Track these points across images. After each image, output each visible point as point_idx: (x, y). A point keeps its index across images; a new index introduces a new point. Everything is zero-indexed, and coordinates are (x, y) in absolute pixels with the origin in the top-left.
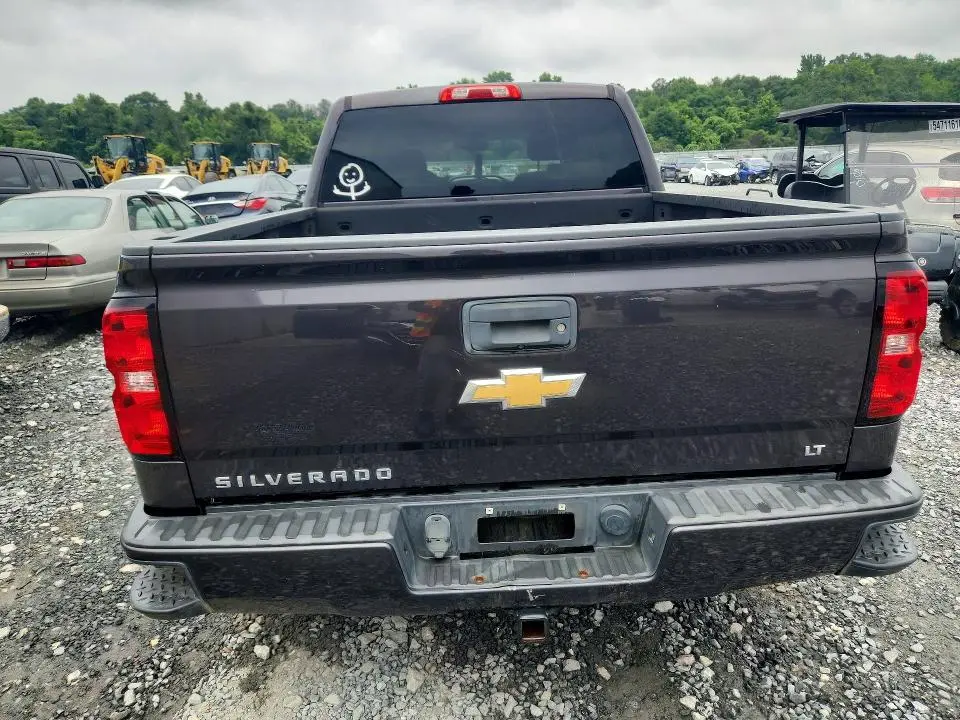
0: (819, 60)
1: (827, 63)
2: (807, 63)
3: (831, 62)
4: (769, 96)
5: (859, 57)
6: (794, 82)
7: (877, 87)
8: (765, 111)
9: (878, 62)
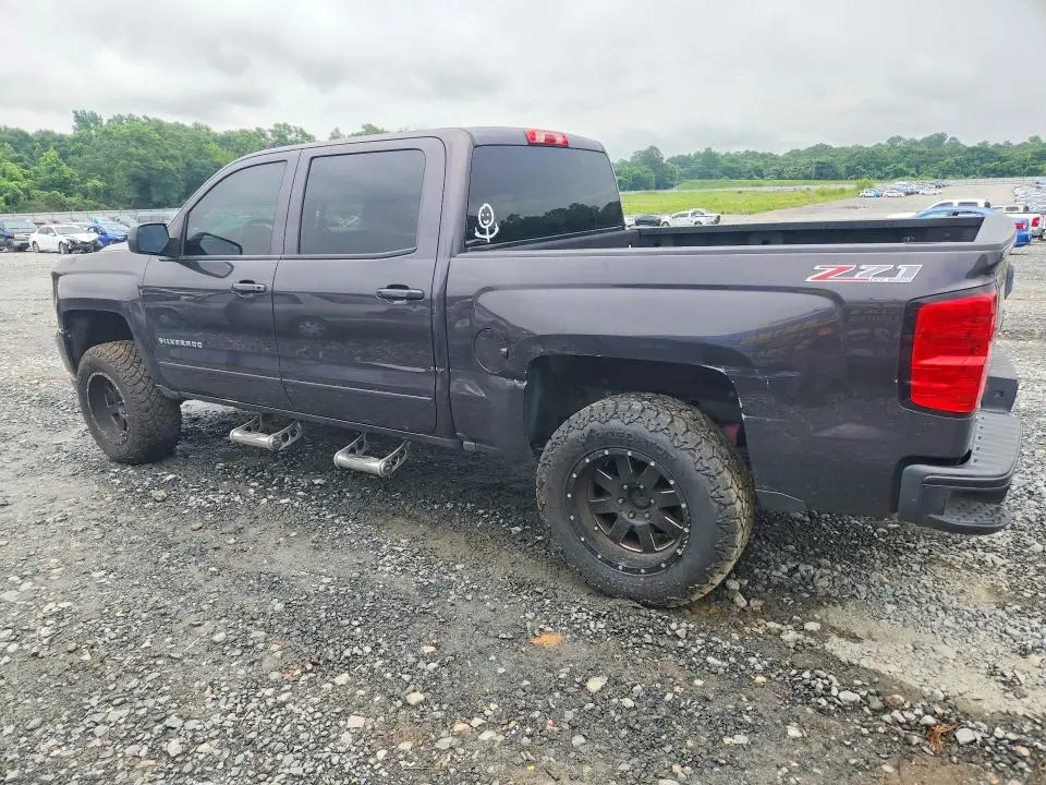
0: (95, 119)
1: (105, 122)
2: (84, 120)
3: (109, 121)
4: (52, 153)
5: (138, 120)
6: (74, 140)
7: (171, 152)
8: (53, 169)
9: (159, 127)
